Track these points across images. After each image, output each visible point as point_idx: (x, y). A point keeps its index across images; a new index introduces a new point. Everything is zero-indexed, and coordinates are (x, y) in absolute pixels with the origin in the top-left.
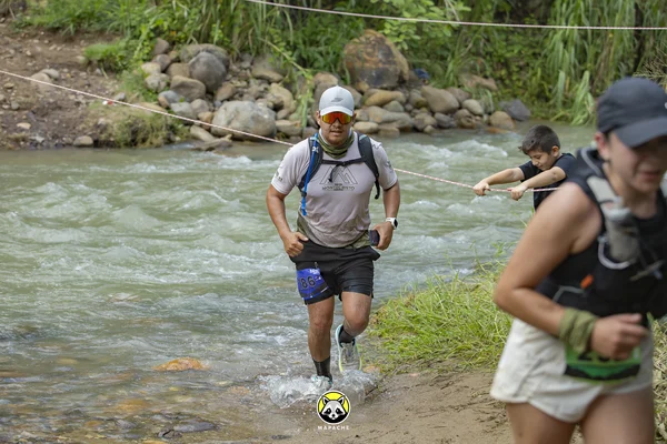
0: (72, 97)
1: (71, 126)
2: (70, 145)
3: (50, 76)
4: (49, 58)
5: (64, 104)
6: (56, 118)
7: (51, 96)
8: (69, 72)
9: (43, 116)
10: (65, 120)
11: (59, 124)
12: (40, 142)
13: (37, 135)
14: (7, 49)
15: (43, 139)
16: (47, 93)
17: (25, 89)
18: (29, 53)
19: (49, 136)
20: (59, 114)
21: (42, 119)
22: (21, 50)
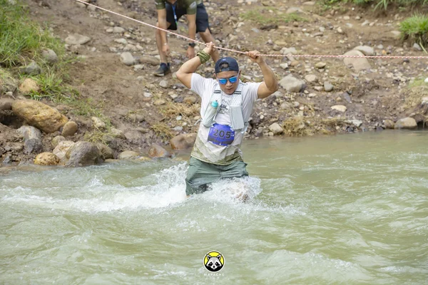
0: (390, 75)
1: (391, 108)
2: (392, 128)
3: (362, 52)
4: (362, 35)
5: (382, 83)
6: (374, 98)
7: (367, 75)
8: (383, 49)
9: (360, 97)
10: (383, 101)
11: (377, 105)
12: (358, 125)
13: (354, 118)
14: (317, 27)
15: (361, 122)
16: (362, 72)
17: (337, 68)
18: (340, 30)
19: (367, 119)
20: (377, 94)
21: (358, 100)
22: (331, 27)
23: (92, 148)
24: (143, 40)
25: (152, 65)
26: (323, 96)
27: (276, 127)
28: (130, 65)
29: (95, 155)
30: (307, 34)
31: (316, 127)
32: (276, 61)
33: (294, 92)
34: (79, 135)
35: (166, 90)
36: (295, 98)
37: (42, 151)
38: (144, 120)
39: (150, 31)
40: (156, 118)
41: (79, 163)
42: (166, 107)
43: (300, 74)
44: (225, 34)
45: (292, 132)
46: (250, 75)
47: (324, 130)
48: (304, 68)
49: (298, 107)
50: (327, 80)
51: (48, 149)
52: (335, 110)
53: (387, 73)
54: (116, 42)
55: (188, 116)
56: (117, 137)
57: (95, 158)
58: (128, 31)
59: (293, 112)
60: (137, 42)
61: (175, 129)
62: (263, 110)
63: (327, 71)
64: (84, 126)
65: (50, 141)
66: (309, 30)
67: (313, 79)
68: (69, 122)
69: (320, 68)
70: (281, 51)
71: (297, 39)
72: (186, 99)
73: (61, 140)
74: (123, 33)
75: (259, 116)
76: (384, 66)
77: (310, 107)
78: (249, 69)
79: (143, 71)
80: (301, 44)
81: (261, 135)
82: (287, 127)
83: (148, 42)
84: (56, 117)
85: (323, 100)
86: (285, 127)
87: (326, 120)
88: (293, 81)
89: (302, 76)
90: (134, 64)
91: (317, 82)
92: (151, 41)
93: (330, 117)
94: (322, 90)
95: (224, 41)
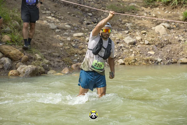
0: (177, 37)
1: (176, 53)
2: (176, 63)
3: (164, 26)
4: (164, 18)
5: (173, 41)
6: (168, 48)
7: (166, 37)
8: (174, 25)
9: (162, 48)
10: (173, 50)
11: (170, 52)
12: (160, 61)
13: (158, 57)
14: (143, 13)
15: (162, 60)
16: (163, 36)
17: (152, 33)
18: (154, 15)
19: (164, 58)
20: (170, 47)
21: (161, 49)
22: (150, 13)
23: (36, 68)
24: (60, 17)
25: (64, 30)
26: (144, 47)
27: (121, 61)
28: (53, 30)
29: (37, 72)
31: (140, 61)
32: (123, 29)
33: (130, 44)
34: (29, 62)
35: (70, 42)
36: (131, 48)
37: (12, 70)
38: (60, 56)
39: (63, 13)
40: (65, 55)
41: (29, 75)
42: (70, 50)
43: (134, 36)
44: (99, 15)
45: (129, 63)
47: (144, 63)
48: (136, 33)
49: (132, 52)
50: (146, 39)
51: (15, 68)
52: (149, 53)
53: (175, 37)
54: (47, 18)
55: (80, 55)
56: (47, 64)
57: (36, 73)
58: (53, 13)
59: (129, 54)
60: (57, 18)
61: (74, 60)
63: (147, 35)
64: (32, 58)
65: (15, 65)
66: (139, 15)
67: (140, 39)
68: (25, 56)
69: (143, 33)
70: (125, 25)
71: (133, 19)
72: (79, 46)
73: (21, 64)
74: (50, 14)
76: (174, 33)
77: (138, 52)
79: (60, 33)
80: (135, 21)
82: (126, 61)
83: (62, 18)
84: (18, 53)
85: (144, 49)
86: (125, 61)
87: (145, 58)
88: (130, 39)
89: (134, 37)
90: (55, 29)
91: (142, 40)
92: (63, 18)
93: (147, 57)
94: (144, 44)
95: (98, 19)
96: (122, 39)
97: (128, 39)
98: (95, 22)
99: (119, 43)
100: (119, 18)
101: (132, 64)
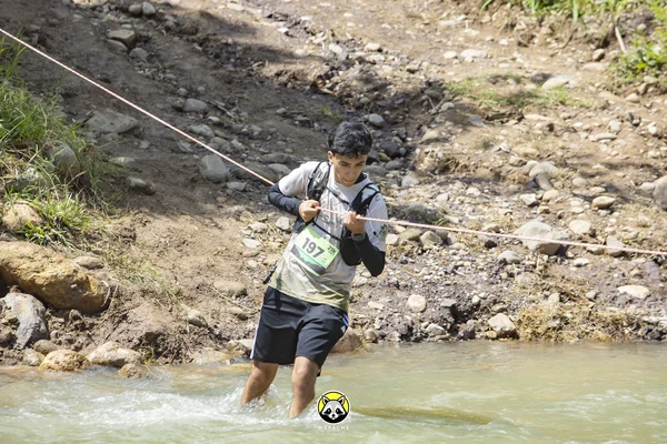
24: (245, 130)
25: (262, 183)
26: (603, 266)
27: (501, 322)
28: (218, 182)
30: (584, 135)
31: (583, 327)
33: (543, 253)
35: (287, 236)
38: (244, 294)
43: (560, 217)
44: (414, 123)
45: (534, 333)
46: (458, 215)
47: (601, 335)
48: (570, 205)
50: (613, 233)
52: (625, 293)
56: (191, 322)
58: (216, 108)
60: (232, 133)
62: (479, 286)
63: (616, 214)
66: (587, 126)
67: (587, 230)
69: (602, 207)
70: (525, 169)
71: (561, 144)
74: (205, 113)
75: (470, 299)
78: (457, 202)
79: (245, 195)
80: (569, 155)
81: (471, 335)
82: (525, 321)
83: (256, 133)
84: (76, 278)
85: (601, 273)
86: (520, 322)
87: (605, 314)
88: (543, 231)
89: (562, 222)
90: (227, 180)
91: (593, 235)
92: (260, 134)
93: (612, 308)
94: (600, 252)
95: (409, 139)
96: (510, 227)
97: (535, 230)
98: (393, 150)
99: (495, 245)
100: (501, 138)
101: (550, 337)
